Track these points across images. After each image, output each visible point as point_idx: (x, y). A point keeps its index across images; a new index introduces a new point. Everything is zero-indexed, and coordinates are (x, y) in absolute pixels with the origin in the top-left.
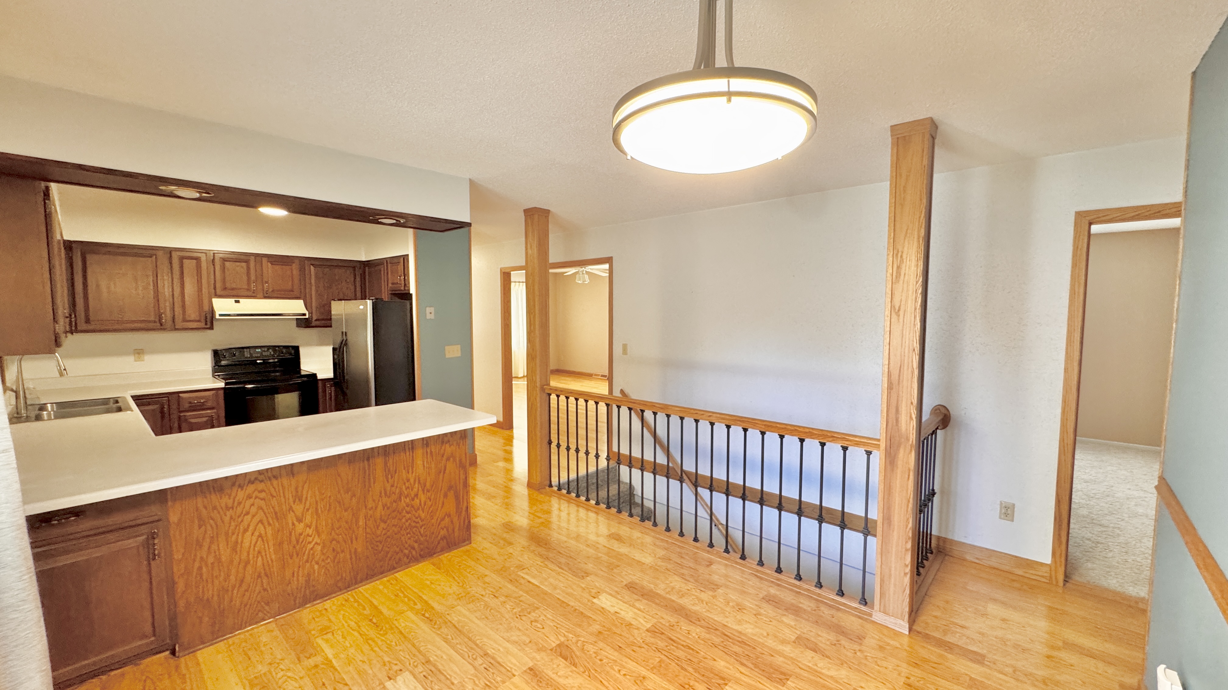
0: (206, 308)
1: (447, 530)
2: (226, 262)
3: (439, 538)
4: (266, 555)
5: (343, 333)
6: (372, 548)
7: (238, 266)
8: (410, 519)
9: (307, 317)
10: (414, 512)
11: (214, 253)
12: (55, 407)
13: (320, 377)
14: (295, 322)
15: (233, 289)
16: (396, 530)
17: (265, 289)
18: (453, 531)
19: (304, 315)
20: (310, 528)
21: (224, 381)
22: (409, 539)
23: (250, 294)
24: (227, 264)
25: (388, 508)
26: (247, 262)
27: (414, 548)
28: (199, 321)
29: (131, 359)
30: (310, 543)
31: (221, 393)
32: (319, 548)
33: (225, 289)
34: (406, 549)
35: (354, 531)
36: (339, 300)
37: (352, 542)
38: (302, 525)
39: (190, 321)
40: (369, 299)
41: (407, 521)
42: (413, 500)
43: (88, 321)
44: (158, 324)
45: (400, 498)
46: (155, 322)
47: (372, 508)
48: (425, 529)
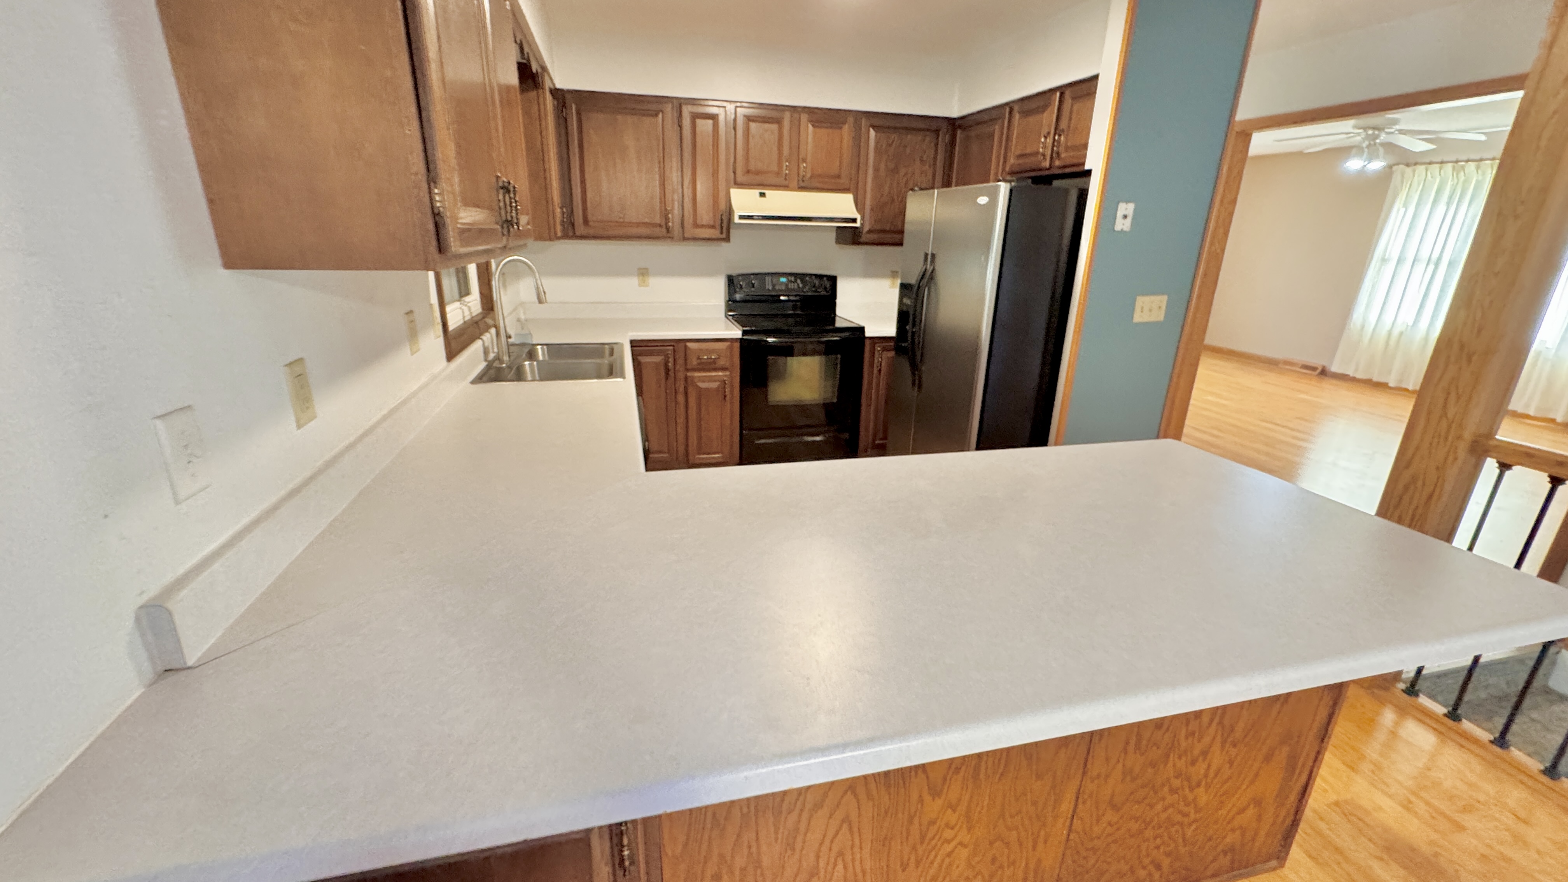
0: (723, 206)
1: (1243, 835)
2: (751, 123)
3: (1219, 849)
4: (853, 860)
5: (926, 255)
6: (1074, 862)
7: (766, 131)
8: (1172, 805)
9: (858, 225)
10: (1187, 790)
11: (736, 107)
12: (546, 350)
13: (868, 333)
14: (833, 235)
15: (758, 173)
16: (1136, 826)
17: (802, 173)
18: (1253, 840)
19: (854, 220)
20: (954, 811)
21: (741, 328)
22: (1158, 847)
23: (780, 180)
24: (753, 125)
25: (1134, 779)
26: (778, 121)
27: (1158, 867)
28: (713, 227)
29: (634, 281)
30: (948, 842)
31: (737, 345)
32: (964, 853)
33: (748, 172)
34: (1144, 868)
35: (1044, 825)
36: (921, 189)
37: (1034, 848)
38: (939, 802)
39: (702, 226)
40: (1005, 181)
41: (1165, 809)
42: (1193, 763)
43: (586, 222)
44: (664, 230)
45: (1167, 756)
46: (660, 226)
47: (1098, 776)
48: (1196, 829)
